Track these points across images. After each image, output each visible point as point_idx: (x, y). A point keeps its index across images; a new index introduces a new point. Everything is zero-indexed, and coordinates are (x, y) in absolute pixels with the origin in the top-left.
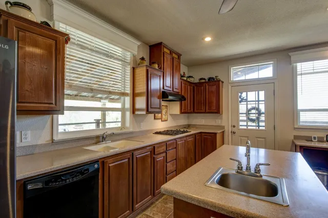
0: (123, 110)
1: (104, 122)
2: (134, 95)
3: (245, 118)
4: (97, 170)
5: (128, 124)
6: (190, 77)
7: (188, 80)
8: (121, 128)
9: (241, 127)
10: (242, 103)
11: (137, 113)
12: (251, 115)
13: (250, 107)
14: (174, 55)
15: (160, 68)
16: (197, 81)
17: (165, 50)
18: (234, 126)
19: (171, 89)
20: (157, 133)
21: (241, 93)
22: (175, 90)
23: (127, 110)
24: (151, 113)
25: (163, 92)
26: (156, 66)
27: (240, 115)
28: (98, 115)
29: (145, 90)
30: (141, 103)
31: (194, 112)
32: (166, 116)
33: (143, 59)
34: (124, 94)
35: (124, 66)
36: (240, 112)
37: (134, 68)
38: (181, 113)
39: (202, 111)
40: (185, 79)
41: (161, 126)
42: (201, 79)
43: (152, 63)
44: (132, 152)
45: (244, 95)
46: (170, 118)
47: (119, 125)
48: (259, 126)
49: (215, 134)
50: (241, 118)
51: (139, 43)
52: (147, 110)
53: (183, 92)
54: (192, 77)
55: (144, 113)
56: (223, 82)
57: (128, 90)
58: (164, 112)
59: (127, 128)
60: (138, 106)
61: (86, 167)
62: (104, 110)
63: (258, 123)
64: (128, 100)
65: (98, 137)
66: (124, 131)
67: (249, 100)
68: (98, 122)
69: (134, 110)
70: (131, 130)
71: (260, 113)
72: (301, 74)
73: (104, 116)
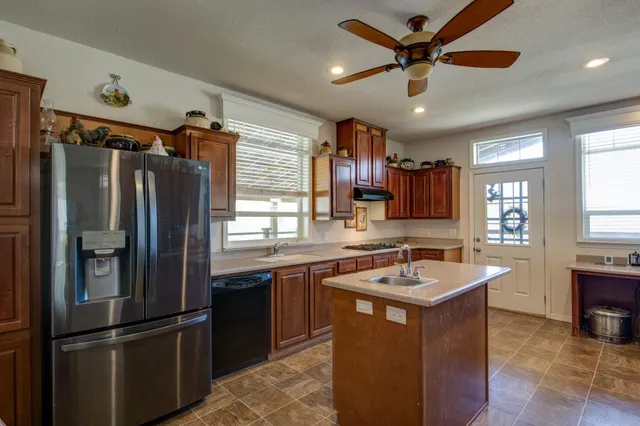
0: (299, 215)
1: (276, 233)
2: (315, 195)
3: (497, 227)
4: (270, 280)
5: (306, 234)
6: (405, 160)
7: (403, 166)
8: (297, 240)
9: (489, 242)
10: (494, 201)
11: (318, 218)
12: (509, 221)
13: (506, 208)
14: (374, 132)
15: (351, 156)
16: (418, 167)
17: (359, 127)
18: (478, 240)
19: (370, 184)
20: (348, 247)
21: (493, 185)
22: (375, 184)
23: (305, 214)
24: (336, 218)
25: (356, 189)
26: (345, 153)
27: (489, 222)
28: (266, 222)
29: (328, 188)
30: (324, 205)
31: (412, 217)
32: (364, 224)
33: (326, 144)
34: (300, 194)
35: (301, 156)
36: (489, 216)
37: (313, 158)
38: (388, 218)
39: (424, 215)
40: (395, 165)
41: (355, 237)
42: (424, 164)
43: (339, 149)
44: (309, 265)
45: (496, 188)
46: (370, 227)
47: (295, 235)
48: (521, 240)
49: (443, 251)
50: (490, 227)
51: (320, 124)
52: (332, 215)
53: (390, 186)
54: (410, 160)
55: (327, 218)
56: (459, 168)
57: (306, 188)
58: (360, 216)
59: (306, 239)
60: (319, 209)
61: (258, 276)
62: (274, 215)
63: (521, 235)
64: (306, 201)
65: (268, 249)
66: (301, 243)
67: (504, 196)
68: (266, 232)
69: (314, 214)
70: (310, 242)
71: (523, 219)
72: (589, 153)
73: (275, 224)
